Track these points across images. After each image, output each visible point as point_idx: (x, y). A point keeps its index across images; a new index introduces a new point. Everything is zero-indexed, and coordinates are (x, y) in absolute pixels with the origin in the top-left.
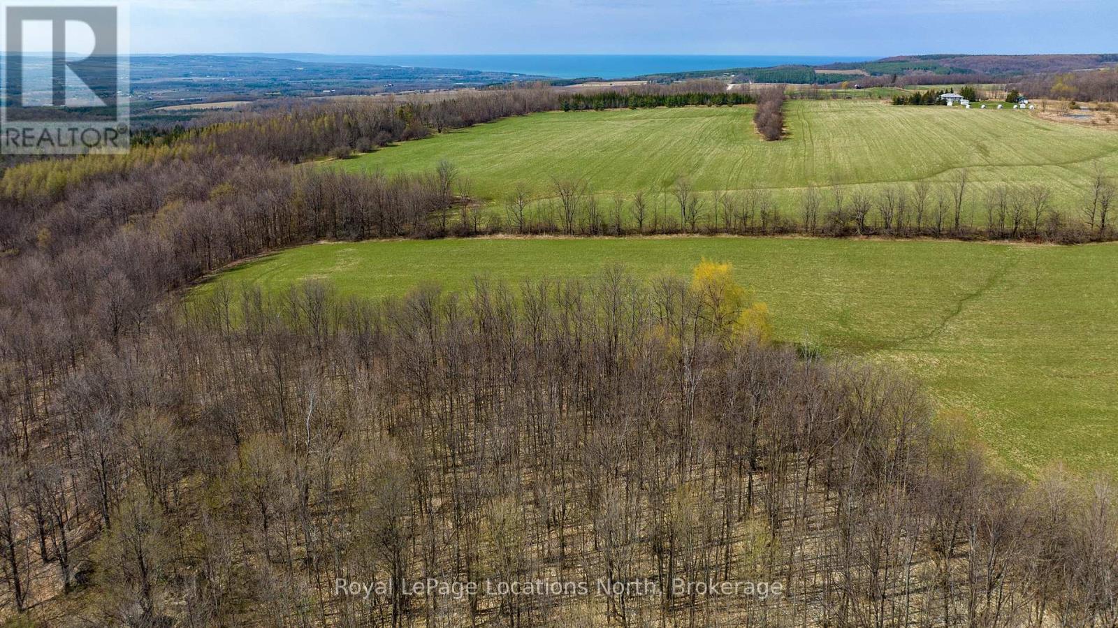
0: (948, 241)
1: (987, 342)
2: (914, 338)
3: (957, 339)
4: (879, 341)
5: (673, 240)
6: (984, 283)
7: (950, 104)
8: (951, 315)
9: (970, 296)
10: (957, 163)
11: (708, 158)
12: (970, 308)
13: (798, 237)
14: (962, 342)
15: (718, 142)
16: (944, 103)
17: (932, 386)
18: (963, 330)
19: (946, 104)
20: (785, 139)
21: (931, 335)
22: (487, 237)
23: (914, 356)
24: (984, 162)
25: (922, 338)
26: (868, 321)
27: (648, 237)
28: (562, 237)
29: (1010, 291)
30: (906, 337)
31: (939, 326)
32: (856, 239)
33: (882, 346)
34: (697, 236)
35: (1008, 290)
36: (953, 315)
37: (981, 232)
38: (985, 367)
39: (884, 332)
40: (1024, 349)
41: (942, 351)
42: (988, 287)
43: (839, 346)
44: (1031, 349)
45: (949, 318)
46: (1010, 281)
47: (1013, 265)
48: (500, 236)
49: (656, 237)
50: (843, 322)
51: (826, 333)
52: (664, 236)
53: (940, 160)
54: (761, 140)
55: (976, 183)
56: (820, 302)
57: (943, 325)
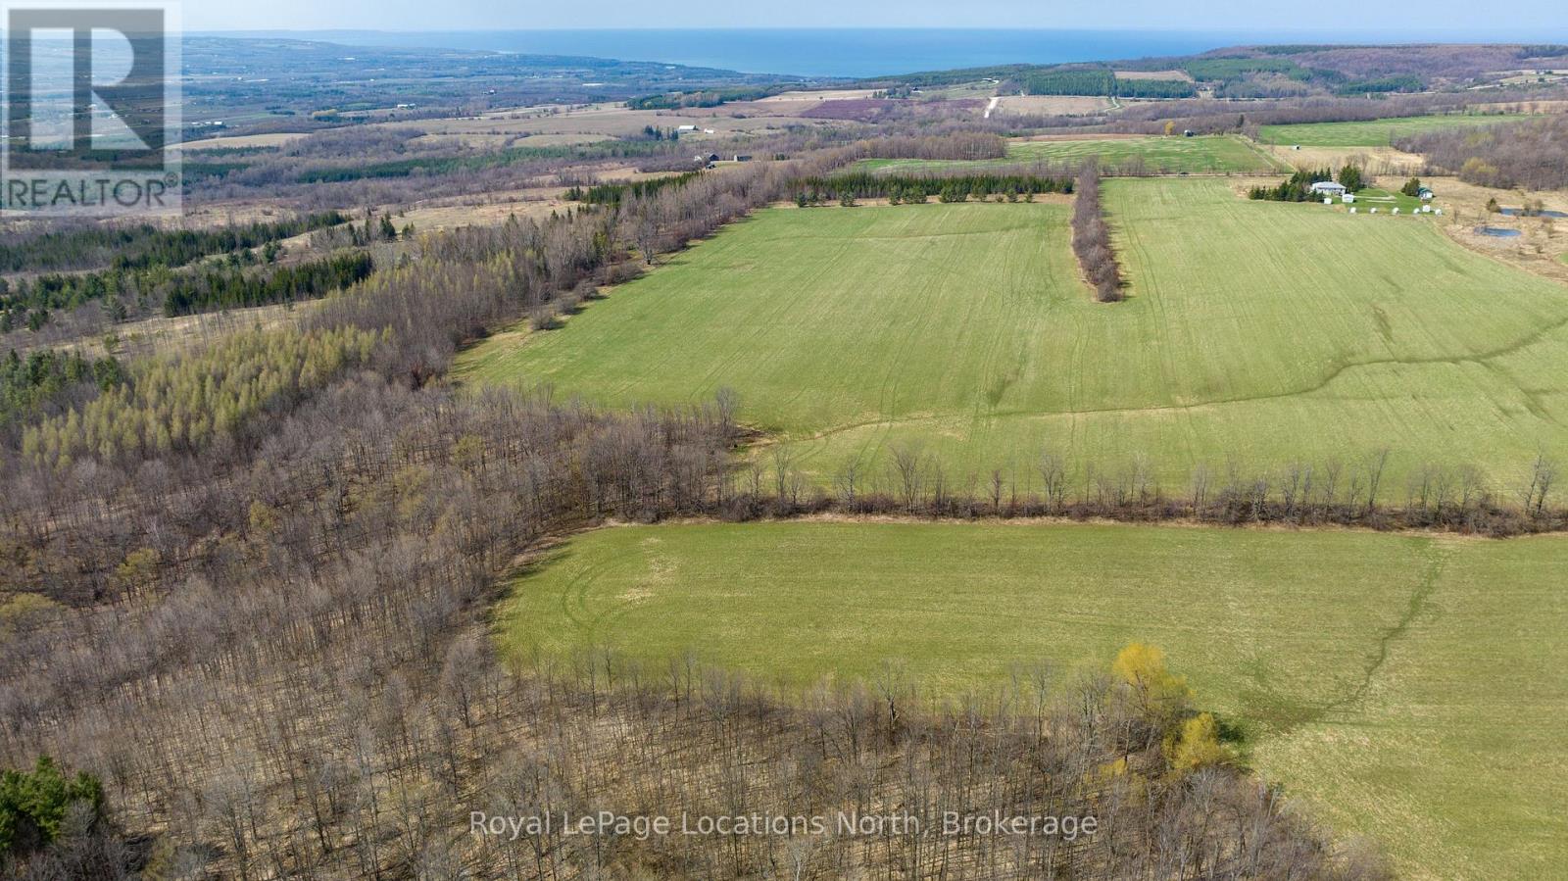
0: (1360, 530)
1: (1418, 710)
2: (1340, 703)
3: (1385, 704)
4: (1303, 708)
5: (1040, 528)
6: (1406, 608)
7: (1328, 201)
8: (1375, 663)
9: (1395, 632)
10: (1353, 354)
11: (1033, 341)
12: (1397, 651)
13: (1185, 523)
14: (1391, 711)
15: (1038, 302)
16: (1320, 199)
17: (1366, 779)
18: (1389, 689)
19: (1322, 201)
20: (1125, 298)
21: (1356, 698)
22: (811, 518)
23: (1342, 733)
24: (1386, 355)
25: (1347, 702)
26: (1288, 676)
27: (1007, 522)
28: (904, 521)
29: (1436, 625)
30: (1330, 701)
31: (1363, 683)
32: (1254, 528)
33: (1309, 715)
34: (1065, 520)
35: (1434, 620)
36: (1378, 664)
37: (1396, 515)
38: (1419, 751)
39: (1306, 693)
40: (1457, 721)
41: (1371, 725)
42: (1412, 615)
43: (1261, 718)
44: (1464, 722)
45: (1372, 669)
46: (1435, 605)
47: (1437, 576)
48: (827, 516)
49: (1017, 521)
50: (1260, 677)
51: (1245, 697)
52: (1026, 521)
53: (1331, 348)
54: (1094, 300)
55: (1380, 402)
56: (1231, 643)
57: (1367, 680)
